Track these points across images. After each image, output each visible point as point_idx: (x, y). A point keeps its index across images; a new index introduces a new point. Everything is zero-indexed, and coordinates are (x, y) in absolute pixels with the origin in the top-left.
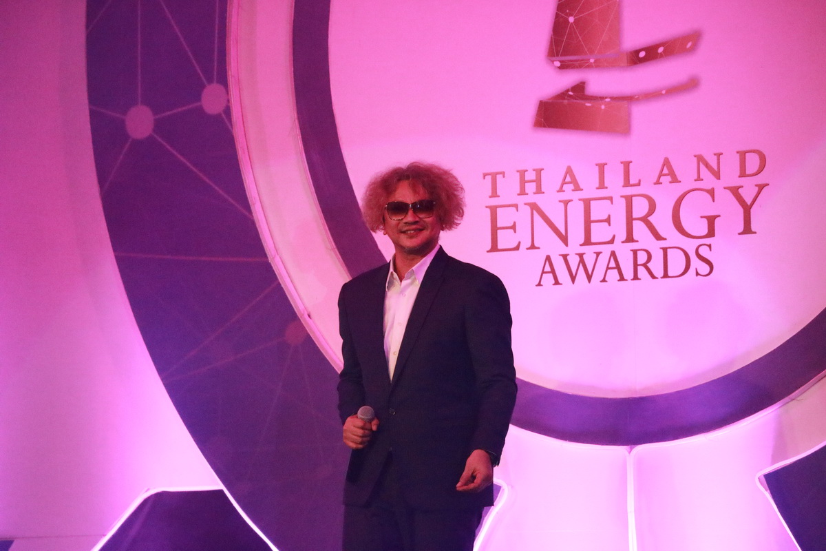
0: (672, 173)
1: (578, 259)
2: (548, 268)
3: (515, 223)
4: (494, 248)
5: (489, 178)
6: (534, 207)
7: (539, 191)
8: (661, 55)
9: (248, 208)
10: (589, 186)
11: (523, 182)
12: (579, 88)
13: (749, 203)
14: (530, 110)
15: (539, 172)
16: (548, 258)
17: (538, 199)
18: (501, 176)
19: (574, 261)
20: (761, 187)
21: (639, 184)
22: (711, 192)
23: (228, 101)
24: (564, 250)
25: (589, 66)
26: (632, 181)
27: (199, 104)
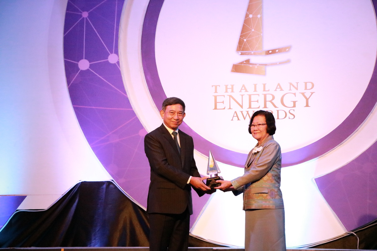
0: (280, 88)
1: (246, 113)
2: (235, 115)
3: (223, 101)
4: (216, 108)
5: (214, 87)
6: (230, 96)
7: (232, 91)
8: (277, 52)
9: (125, 93)
10: (251, 91)
11: (227, 89)
12: (248, 61)
13: (308, 98)
14: (230, 67)
15: (232, 86)
16: (236, 112)
17: (232, 94)
18: (219, 86)
19: (245, 114)
20: (312, 93)
21: (269, 91)
22: (295, 94)
23: (119, 59)
24: (241, 110)
25: (252, 54)
26: (266, 89)
27: (107, 60)
